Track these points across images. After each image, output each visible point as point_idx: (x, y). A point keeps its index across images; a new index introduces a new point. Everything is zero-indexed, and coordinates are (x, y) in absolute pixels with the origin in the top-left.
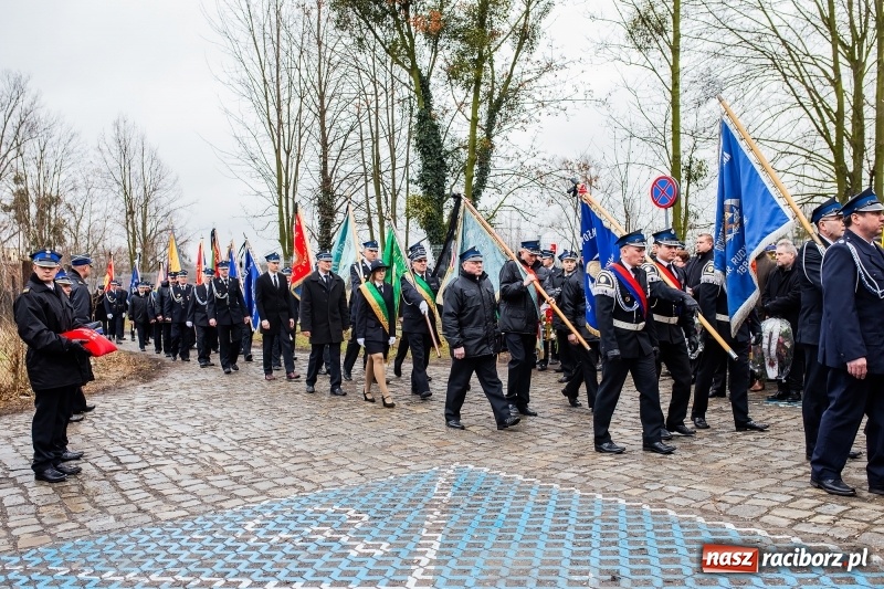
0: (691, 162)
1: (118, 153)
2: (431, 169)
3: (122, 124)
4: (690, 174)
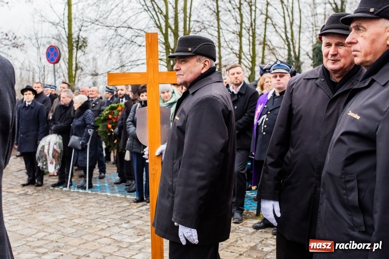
0: (79, 38)
4: (78, 45)
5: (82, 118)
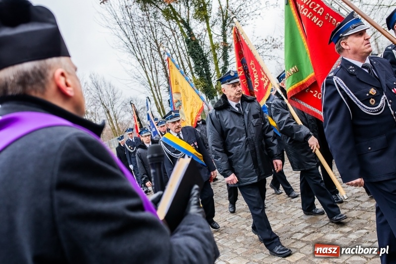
1: (95, 89)
3: (93, 76)
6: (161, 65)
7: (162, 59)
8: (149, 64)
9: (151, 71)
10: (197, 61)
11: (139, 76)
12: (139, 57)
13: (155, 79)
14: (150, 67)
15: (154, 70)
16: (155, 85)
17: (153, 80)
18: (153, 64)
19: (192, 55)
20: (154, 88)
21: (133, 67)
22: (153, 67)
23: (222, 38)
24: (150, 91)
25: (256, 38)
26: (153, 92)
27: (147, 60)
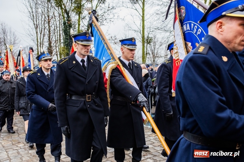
0: (148, 38)
1: (3, 33)
2: (68, 39)
4: (147, 41)
5: (146, 82)
6: (48, 32)
7: (49, 29)
8: (41, 29)
9: (41, 34)
10: (67, 36)
11: (32, 34)
12: (35, 23)
13: (42, 40)
14: (41, 31)
15: (43, 33)
16: (40, 43)
17: (40, 39)
18: (43, 30)
19: (65, 32)
20: (39, 44)
21: (30, 28)
22: (43, 32)
23: (87, 28)
24: (36, 46)
25: (108, 34)
26: (38, 47)
27: (40, 26)
